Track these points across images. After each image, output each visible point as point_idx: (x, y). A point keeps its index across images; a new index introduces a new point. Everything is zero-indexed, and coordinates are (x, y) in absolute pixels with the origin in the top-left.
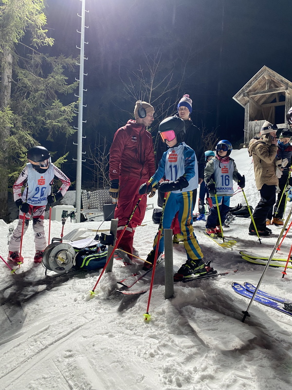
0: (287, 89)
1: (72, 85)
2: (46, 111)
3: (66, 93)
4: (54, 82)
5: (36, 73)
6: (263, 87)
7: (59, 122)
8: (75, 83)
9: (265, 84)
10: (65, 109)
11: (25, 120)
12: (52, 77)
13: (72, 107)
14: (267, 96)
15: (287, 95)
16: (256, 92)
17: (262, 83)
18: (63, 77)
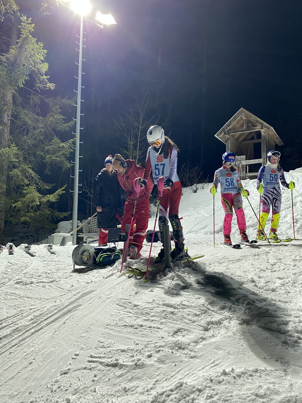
0: (262, 128)
1: (69, 123)
2: (45, 147)
3: (63, 130)
4: (52, 121)
5: (34, 112)
6: (242, 126)
7: (57, 157)
8: (72, 122)
9: (243, 124)
10: (63, 146)
11: (26, 154)
12: (51, 116)
13: (70, 144)
15: (262, 133)
16: (236, 130)
17: (241, 122)
18: (61, 117)
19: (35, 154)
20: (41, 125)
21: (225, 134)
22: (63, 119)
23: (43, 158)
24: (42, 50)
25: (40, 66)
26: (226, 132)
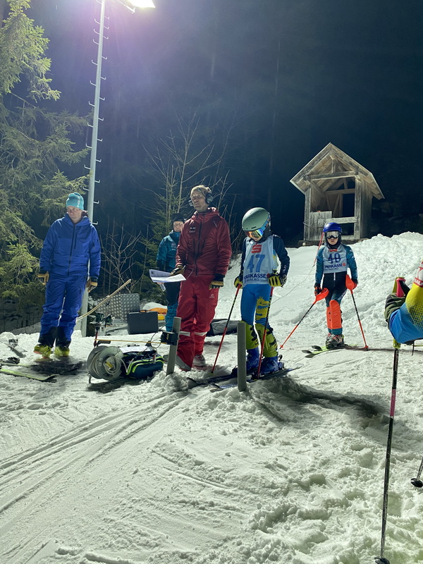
0: (357, 174)
1: (80, 152)
2: (44, 186)
3: (71, 162)
4: (54, 147)
5: (27, 132)
6: (329, 169)
7: (61, 201)
8: (85, 150)
9: (330, 166)
10: (70, 186)
11: (12, 196)
12: (52, 139)
13: (80, 183)
14: (333, 181)
15: (357, 181)
16: (320, 175)
17: (328, 164)
18: (68, 142)
19: (26, 197)
20: (37, 154)
21: (305, 179)
22: (71, 145)
23: (39, 202)
24: (42, 39)
25: (37, 63)
26: (307, 177)
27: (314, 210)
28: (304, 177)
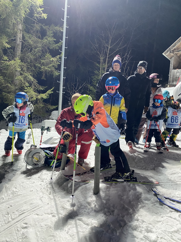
1: (58, 44)
2: (41, 61)
3: (55, 49)
4: (47, 42)
5: (36, 36)
7: (49, 68)
8: (60, 43)
10: (53, 60)
11: (28, 66)
12: (46, 39)
13: (57, 58)
18: (53, 39)
19: (35, 66)
21: (170, 52)
23: (40, 68)
26: (172, 51)
27: (174, 68)
28: (170, 51)
